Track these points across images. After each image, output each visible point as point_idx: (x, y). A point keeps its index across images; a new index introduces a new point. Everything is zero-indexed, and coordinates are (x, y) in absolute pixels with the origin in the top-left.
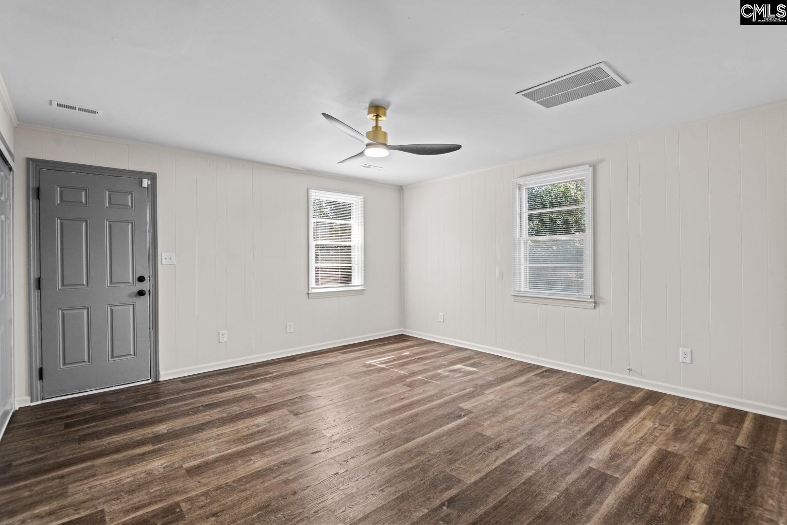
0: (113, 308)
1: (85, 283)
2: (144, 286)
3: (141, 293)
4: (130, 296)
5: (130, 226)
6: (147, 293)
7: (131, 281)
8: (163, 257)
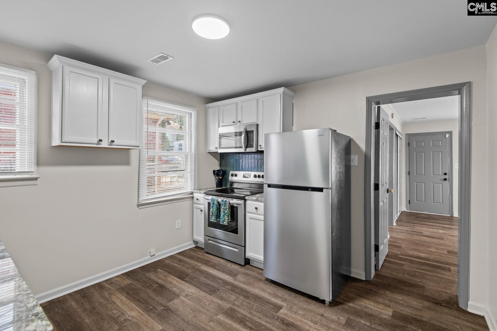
0: (434, 184)
1: (424, 174)
2: (447, 177)
3: (445, 179)
4: (441, 180)
5: (441, 153)
6: (448, 180)
7: (441, 174)
8: (455, 165)
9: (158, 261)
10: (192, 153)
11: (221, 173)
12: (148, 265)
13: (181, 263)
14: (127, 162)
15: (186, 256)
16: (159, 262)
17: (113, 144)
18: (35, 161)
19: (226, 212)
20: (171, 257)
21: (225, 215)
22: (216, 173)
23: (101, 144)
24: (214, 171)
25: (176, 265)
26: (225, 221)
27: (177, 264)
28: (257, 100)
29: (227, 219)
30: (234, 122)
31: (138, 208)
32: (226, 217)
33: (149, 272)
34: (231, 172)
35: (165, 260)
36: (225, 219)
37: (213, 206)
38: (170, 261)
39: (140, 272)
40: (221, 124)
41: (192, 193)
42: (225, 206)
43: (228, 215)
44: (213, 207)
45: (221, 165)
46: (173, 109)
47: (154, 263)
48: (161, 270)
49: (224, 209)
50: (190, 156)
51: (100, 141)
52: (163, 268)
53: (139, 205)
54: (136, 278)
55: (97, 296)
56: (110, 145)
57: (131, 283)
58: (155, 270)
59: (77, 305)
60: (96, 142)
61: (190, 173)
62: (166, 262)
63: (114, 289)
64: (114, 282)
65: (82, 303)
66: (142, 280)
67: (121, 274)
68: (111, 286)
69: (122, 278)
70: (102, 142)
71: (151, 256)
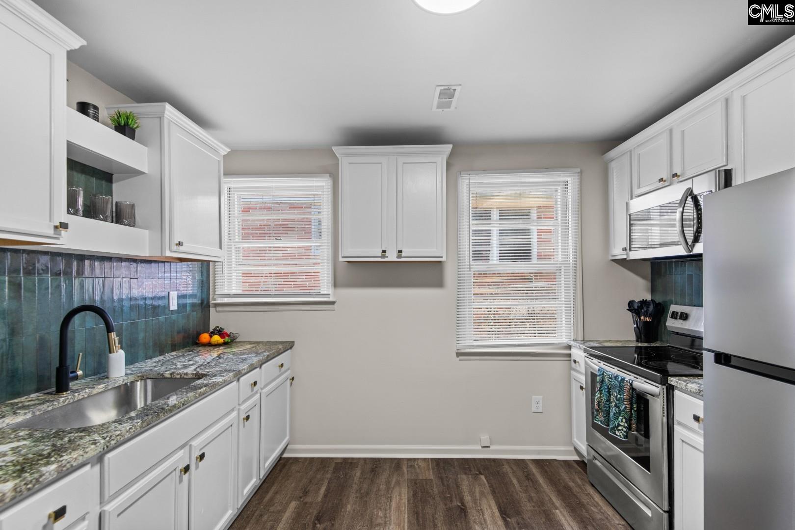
9: (494, 460)
10: (569, 264)
11: (651, 308)
12: (475, 460)
13: (527, 481)
14: (439, 283)
15: (546, 472)
16: (493, 464)
17: (403, 256)
18: (333, 282)
19: (623, 407)
20: (520, 464)
21: (620, 414)
22: (635, 308)
23: (387, 257)
24: (631, 303)
25: (515, 481)
26: (619, 430)
27: (519, 481)
28: (727, 100)
29: (625, 427)
30: (661, 180)
31: (458, 359)
32: (622, 421)
33: (466, 474)
34: (673, 308)
35: (505, 463)
36: (619, 425)
37: (601, 387)
38: (512, 469)
39: (454, 468)
40: (637, 192)
41: (569, 347)
42: (621, 392)
43: (626, 416)
44: (600, 390)
45: (653, 290)
46: (521, 183)
47: (485, 461)
48: (485, 480)
49: (617, 400)
50: (565, 270)
51: (384, 252)
52: (491, 478)
53: (459, 354)
54: (444, 474)
55: (383, 478)
56: (399, 257)
57: (431, 480)
58: (477, 474)
59: (360, 478)
60: (380, 254)
61: (565, 304)
62: (505, 469)
63: (406, 478)
64: (416, 466)
65: (365, 478)
66: (448, 482)
67: (432, 459)
68: (408, 471)
69: (428, 465)
70: (387, 254)
71: (483, 447)
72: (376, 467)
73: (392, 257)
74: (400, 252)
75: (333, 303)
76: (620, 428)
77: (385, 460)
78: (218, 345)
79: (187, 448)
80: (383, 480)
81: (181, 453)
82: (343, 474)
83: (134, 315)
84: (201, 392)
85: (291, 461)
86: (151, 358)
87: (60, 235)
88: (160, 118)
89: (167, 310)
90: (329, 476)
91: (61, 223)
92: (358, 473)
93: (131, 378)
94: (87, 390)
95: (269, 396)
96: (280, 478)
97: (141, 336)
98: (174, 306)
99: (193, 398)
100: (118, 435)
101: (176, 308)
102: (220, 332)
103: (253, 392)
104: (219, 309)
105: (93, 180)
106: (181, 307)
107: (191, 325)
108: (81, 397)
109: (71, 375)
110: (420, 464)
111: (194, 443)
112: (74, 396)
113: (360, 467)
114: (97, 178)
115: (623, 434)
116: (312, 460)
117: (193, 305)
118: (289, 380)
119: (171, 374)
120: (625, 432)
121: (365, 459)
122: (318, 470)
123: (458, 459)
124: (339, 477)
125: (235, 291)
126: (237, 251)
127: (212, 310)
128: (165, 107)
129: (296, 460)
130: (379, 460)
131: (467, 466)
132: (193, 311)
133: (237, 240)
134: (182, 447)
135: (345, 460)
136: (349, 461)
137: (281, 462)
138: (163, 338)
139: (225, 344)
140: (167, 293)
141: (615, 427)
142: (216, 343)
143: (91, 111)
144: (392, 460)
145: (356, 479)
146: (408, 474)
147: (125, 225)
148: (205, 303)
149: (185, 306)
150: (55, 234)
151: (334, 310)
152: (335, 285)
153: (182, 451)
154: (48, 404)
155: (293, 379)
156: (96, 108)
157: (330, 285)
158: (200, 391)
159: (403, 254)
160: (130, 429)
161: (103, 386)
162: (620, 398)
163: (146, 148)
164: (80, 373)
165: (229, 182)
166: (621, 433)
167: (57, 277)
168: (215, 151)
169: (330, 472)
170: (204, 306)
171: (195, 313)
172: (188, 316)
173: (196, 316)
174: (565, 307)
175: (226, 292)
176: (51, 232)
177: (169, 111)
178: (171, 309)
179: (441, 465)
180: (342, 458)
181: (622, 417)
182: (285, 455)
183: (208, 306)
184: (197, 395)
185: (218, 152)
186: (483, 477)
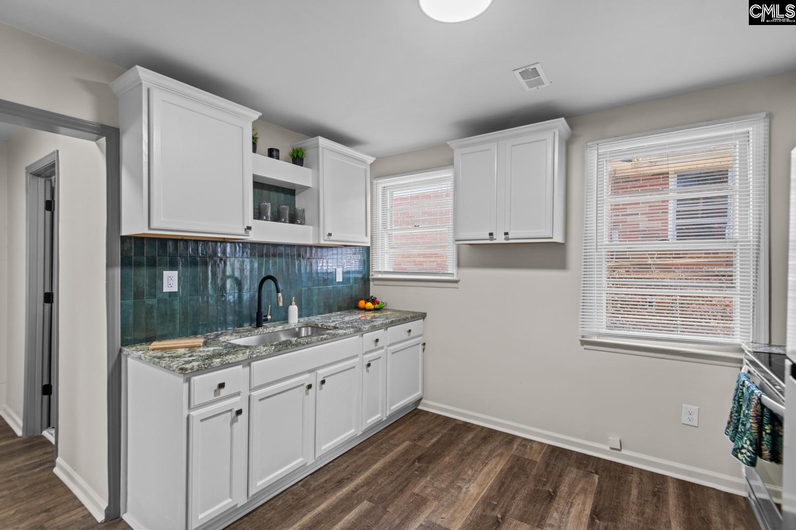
9: (624, 466)
10: (749, 242)
12: (599, 459)
13: (651, 497)
14: (562, 265)
15: (688, 496)
17: (510, 238)
18: (456, 262)
20: (657, 479)
23: (495, 239)
25: (634, 492)
26: (742, 453)
27: (640, 493)
31: (583, 348)
32: (746, 443)
33: (578, 468)
35: (635, 472)
36: (743, 447)
38: (641, 480)
39: (569, 459)
47: (611, 464)
50: (741, 249)
51: (491, 234)
52: (607, 480)
53: (583, 343)
54: (553, 461)
55: (490, 447)
56: (507, 239)
57: (536, 462)
58: (592, 472)
59: (469, 441)
60: (488, 237)
61: (741, 295)
62: (631, 478)
63: (512, 453)
64: (529, 447)
65: (474, 442)
66: (553, 469)
67: (549, 445)
68: (517, 448)
69: (542, 450)
70: (495, 237)
71: (612, 448)
72: (489, 437)
73: (500, 239)
74: (506, 234)
75: (456, 282)
76: (743, 451)
77: (502, 433)
78: (370, 310)
79: (314, 373)
80: (489, 448)
81: (307, 376)
82: (457, 433)
83: (310, 284)
84: (322, 338)
85: (422, 412)
86: (322, 314)
87: (248, 233)
88: (317, 147)
89: (334, 282)
90: (445, 431)
91: (247, 227)
92: (470, 436)
93: (300, 325)
94: (271, 328)
95: (395, 354)
96: (408, 422)
97: (315, 298)
98: (339, 278)
99: (316, 341)
100: (258, 352)
101: (341, 280)
102: (374, 301)
103: (377, 347)
104: (376, 282)
105: (282, 195)
106: (346, 280)
107: (354, 294)
108: (267, 332)
109: (263, 318)
110: (534, 446)
111: (319, 372)
112: (264, 331)
113: (475, 432)
114: (285, 194)
115: (746, 459)
116: (439, 416)
117: (356, 279)
118: (420, 345)
119: (322, 325)
120: (748, 456)
121: (483, 428)
122: (439, 425)
123: (577, 453)
124: (452, 435)
125: (387, 269)
126: (389, 237)
127: (371, 283)
128: (318, 139)
129: (427, 413)
130: (496, 431)
131: (585, 462)
132: (355, 283)
133: (389, 228)
134: (310, 371)
135: (466, 423)
136: (469, 425)
137: (415, 411)
138: (331, 301)
139: (376, 310)
140: (334, 270)
141: (738, 448)
142: (368, 308)
143: (275, 153)
144: (508, 435)
145: (466, 441)
146: (516, 450)
147: (298, 224)
148: (366, 277)
149: (348, 279)
150: (245, 233)
151: (458, 288)
152: (459, 265)
153: (309, 374)
154: (248, 332)
155: (424, 344)
156: (278, 151)
157: (455, 265)
158: (322, 336)
159: (510, 236)
160: (266, 350)
161: (281, 327)
162: (748, 414)
163: (310, 170)
164: (269, 317)
165: (381, 183)
166: (744, 457)
167: (262, 258)
168: (364, 162)
169: (448, 429)
170: (366, 280)
171: (357, 285)
172: (351, 287)
173: (357, 287)
174: (741, 299)
175: (380, 269)
176: (243, 232)
177: (322, 141)
178: (337, 281)
179: (556, 454)
180: (464, 422)
181: (747, 437)
182: (420, 407)
183: (369, 280)
184: (319, 339)
185: (365, 162)
186: (596, 477)
